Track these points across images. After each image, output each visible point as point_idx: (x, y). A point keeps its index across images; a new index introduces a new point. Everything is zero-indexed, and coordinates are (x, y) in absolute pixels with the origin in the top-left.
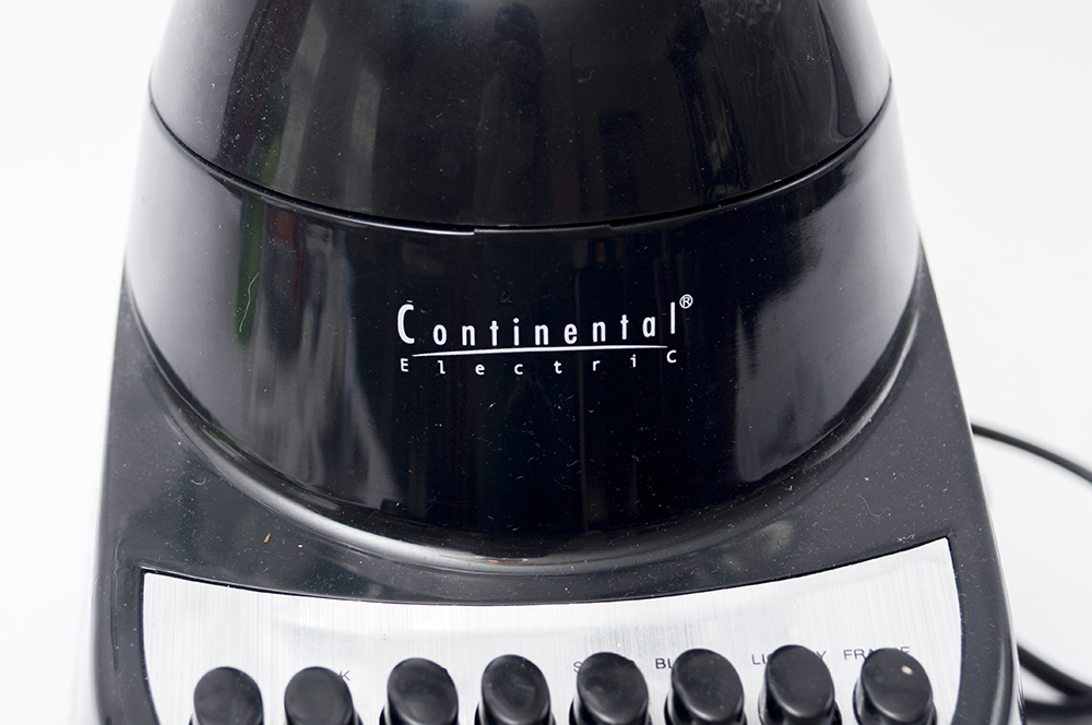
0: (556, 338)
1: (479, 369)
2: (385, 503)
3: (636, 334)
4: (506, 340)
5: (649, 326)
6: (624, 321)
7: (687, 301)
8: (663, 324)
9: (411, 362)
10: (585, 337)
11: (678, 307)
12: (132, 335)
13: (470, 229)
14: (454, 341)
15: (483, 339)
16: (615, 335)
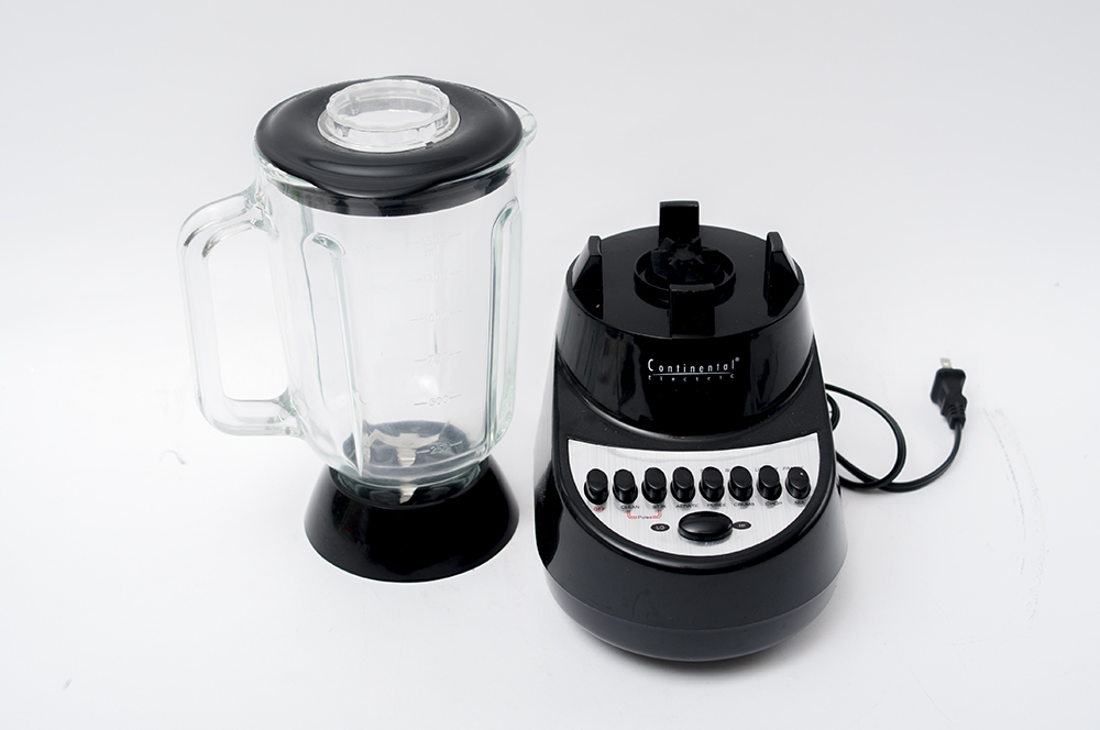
0: (697, 370)
1: (673, 379)
2: (642, 417)
3: (721, 369)
4: (681, 370)
5: (726, 367)
6: (717, 365)
7: (737, 359)
8: (730, 366)
9: (653, 376)
10: (705, 370)
11: (734, 361)
12: (560, 366)
14: (665, 371)
15: (675, 370)
16: (715, 369)
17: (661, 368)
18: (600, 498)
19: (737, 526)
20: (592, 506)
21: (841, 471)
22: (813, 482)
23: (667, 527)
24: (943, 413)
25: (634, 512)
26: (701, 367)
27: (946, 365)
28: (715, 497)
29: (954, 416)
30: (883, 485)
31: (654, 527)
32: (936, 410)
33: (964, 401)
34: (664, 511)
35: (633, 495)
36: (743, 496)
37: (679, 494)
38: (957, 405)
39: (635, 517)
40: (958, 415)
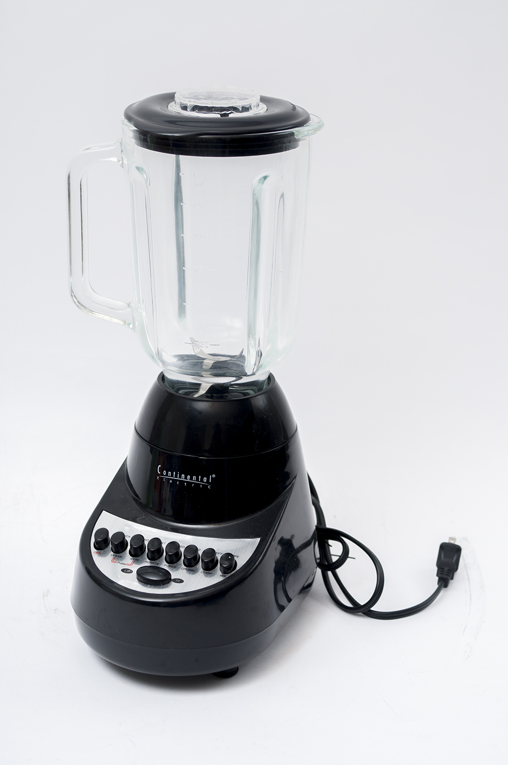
0: (186, 478)
1: (171, 481)
3: (202, 481)
4: (176, 476)
5: (205, 479)
6: (200, 477)
7: (214, 476)
8: (208, 480)
9: (159, 477)
10: (191, 479)
11: (212, 477)
13: (172, 452)
14: (167, 475)
15: (172, 475)
16: (197, 480)
17: (165, 473)
18: (101, 548)
19: (175, 580)
20: (93, 550)
23: (131, 572)
25: (118, 559)
27: (452, 542)
28: (173, 561)
31: (123, 570)
34: (136, 562)
35: (123, 550)
36: (191, 565)
39: (115, 562)
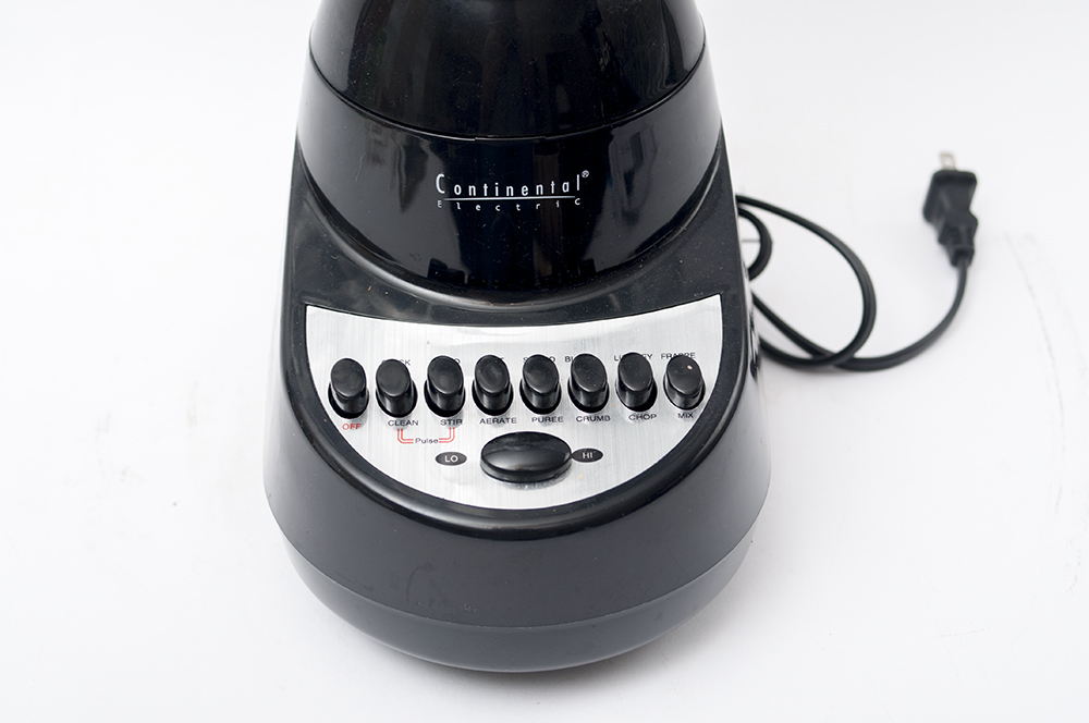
1: (478, 207)
4: (491, 193)
5: (566, 187)
11: (581, 177)
16: (547, 191)
17: (458, 190)
18: (354, 409)
19: (580, 456)
20: (340, 423)
21: (764, 329)
22: (710, 374)
23: (461, 459)
24: (942, 240)
25: (409, 432)
26: (525, 189)
27: (948, 164)
28: (546, 407)
29: (959, 246)
30: (843, 360)
31: (439, 459)
32: (928, 235)
33: (972, 223)
34: (459, 429)
35: (407, 402)
36: (593, 405)
37: (486, 402)
38: (963, 229)
39: (409, 441)
40: (963, 246)
